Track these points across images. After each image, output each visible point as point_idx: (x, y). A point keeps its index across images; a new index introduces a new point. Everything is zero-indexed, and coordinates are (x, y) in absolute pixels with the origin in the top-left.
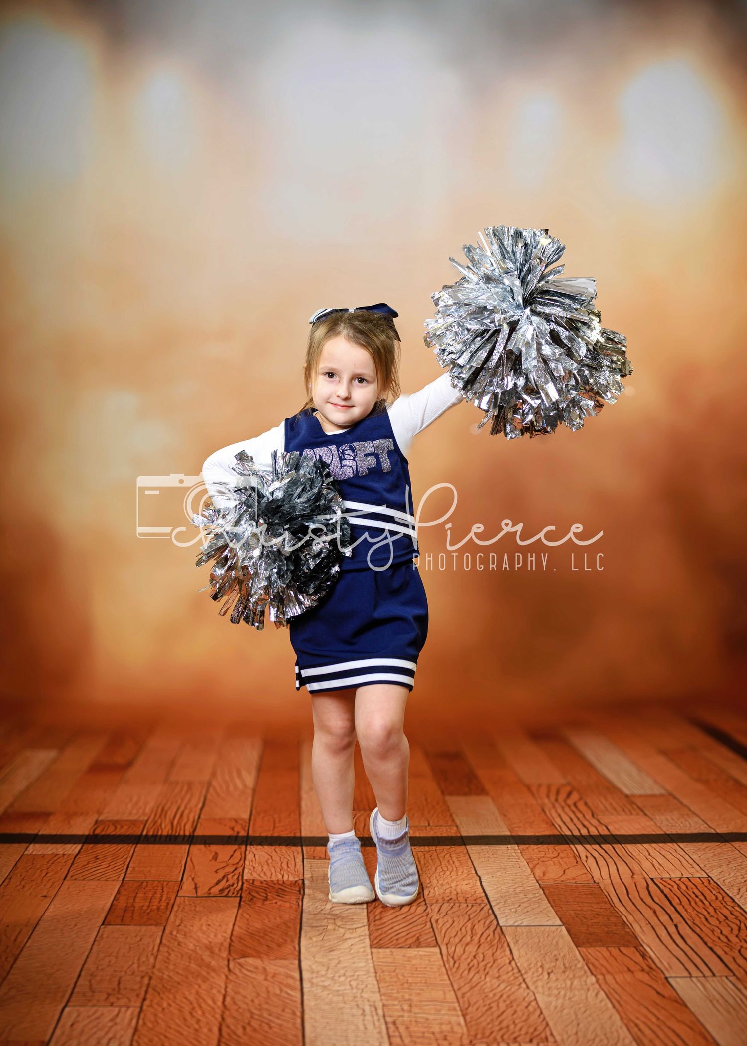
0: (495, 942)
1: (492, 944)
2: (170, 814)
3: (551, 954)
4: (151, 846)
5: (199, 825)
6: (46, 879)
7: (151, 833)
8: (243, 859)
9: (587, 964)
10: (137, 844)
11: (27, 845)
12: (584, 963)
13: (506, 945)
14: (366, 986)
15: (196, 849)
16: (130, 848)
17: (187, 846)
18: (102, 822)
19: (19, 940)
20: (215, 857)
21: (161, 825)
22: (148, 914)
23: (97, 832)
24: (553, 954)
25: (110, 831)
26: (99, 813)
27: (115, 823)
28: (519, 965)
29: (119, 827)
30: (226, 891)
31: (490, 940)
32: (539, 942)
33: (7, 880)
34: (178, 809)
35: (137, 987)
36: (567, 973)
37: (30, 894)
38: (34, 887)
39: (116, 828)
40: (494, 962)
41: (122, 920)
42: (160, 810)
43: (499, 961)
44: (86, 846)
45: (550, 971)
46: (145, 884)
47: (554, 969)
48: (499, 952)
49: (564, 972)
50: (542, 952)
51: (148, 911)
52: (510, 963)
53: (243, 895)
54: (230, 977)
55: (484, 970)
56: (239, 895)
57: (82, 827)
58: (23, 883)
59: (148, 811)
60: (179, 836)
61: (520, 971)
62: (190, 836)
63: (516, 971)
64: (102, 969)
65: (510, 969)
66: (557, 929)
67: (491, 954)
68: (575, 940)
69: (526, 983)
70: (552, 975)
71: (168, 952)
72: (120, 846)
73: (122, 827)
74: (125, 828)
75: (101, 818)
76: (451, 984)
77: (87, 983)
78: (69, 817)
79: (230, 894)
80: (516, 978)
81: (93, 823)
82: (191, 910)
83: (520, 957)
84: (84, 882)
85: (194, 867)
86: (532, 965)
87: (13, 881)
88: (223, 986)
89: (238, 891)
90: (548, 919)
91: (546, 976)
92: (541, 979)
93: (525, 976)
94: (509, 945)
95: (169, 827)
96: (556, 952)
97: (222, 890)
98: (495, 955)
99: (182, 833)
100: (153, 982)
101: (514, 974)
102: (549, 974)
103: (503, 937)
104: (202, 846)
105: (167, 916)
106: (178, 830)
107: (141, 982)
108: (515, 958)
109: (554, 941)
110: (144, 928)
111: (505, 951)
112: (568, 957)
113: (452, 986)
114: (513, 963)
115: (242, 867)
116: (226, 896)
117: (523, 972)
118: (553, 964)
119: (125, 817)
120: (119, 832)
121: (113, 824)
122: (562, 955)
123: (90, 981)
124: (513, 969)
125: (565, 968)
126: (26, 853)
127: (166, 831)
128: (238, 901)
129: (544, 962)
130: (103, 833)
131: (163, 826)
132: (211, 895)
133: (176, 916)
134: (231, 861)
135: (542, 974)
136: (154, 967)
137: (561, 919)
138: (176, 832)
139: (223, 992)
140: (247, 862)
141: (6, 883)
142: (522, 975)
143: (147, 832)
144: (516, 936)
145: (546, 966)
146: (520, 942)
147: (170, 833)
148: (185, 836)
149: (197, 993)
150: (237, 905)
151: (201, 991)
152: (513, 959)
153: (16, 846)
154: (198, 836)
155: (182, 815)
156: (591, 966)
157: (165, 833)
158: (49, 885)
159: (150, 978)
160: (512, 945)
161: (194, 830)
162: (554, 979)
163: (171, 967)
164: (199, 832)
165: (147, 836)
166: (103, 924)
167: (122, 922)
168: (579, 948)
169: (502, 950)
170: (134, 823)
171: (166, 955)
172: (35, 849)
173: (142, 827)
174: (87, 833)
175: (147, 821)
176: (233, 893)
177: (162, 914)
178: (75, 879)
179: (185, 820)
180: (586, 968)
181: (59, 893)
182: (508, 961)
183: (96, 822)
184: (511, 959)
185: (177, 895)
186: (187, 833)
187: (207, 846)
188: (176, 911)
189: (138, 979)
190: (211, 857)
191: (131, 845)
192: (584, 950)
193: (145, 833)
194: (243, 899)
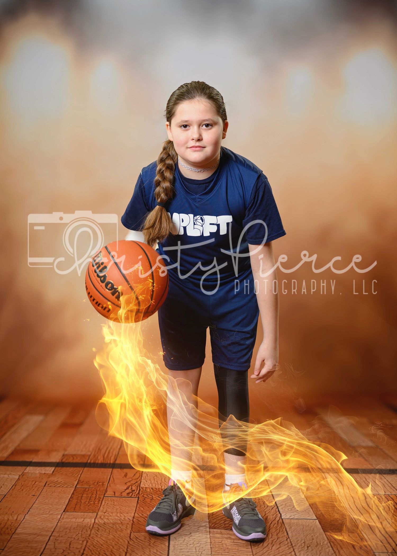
0: (279, 527)
1: (277, 529)
2: (103, 452)
3: (310, 535)
4: (92, 469)
5: (118, 458)
6: (35, 486)
7: (92, 462)
8: (141, 476)
9: (329, 542)
10: (85, 467)
11: (26, 467)
12: (328, 542)
13: (284, 529)
14: (204, 550)
15: (116, 471)
17: (111, 469)
18: (67, 455)
19: (18, 519)
20: (126, 476)
21: (98, 457)
22: (89, 506)
23: (64, 460)
24: (311, 535)
25: (71, 460)
26: (65, 450)
27: (73, 456)
28: (291, 540)
29: (75, 458)
30: (131, 494)
31: (276, 527)
32: (303, 528)
33: (14, 486)
34: (107, 448)
35: (79, 546)
36: (318, 547)
37: (26, 494)
38: (28, 490)
39: (73, 458)
40: (278, 539)
41: (74, 509)
42: (97, 449)
43: (281, 539)
44: (57, 468)
45: (308, 546)
46: (87, 489)
47: (311, 544)
48: (280, 533)
49: (316, 546)
50: (305, 534)
51: (88, 505)
52: (287, 540)
53: (140, 497)
54: (130, 542)
55: (272, 543)
56: (137, 497)
57: (56, 458)
58: (22, 488)
59: (91, 449)
60: (107, 464)
61: (292, 545)
62: (113, 464)
63: (290, 544)
64: (62, 536)
65: (286, 543)
66: (314, 521)
67: (276, 534)
68: (323, 528)
69: (294, 552)
70: (309, 548)
71: (98, 528)
72: (75, 468)
73: (77, 458)
74: (79, 458)
75: (66, 453)
76: (252, 551)
77: (53, 543)
78: (49, 452)
79: (133, 496)
80: (289, 548)
81: (62, 456)
82: (112, 505)
83: (292, 536)
84: (55, 488)
85: (114, 481)
86: (299, 541)
87: (17, 487)
88: (126, 547)
89: (137, 495)
90: (309, 515)
91: (306, 548)
92: (303, 550)
93: (294, 548)
94: (286, 530)
95: (102, 458)
96: (312, 535)
97: (128, 494)
98: (278, 535)
99: (109, 462)
100: (88, 544)
101: (288, 546)
102: (308, 547)
103: (283, 525)
104: (119, 470)
105: (99, 508)
106: (107, 460)
107: (82, 544)
108: (290, 537)
109: (312, 528)
110: (86, 514)
111: (284, 533)
112: (319, 537)
113: (252, 552)
114: (289, 540)
115: (140, 481)
116: (131, 497)
117: (293, 545)
118: (311, 542)
119: (79, 453)
120: (75, 461)
121: (72, 457)
122: (316, 536)
123: (54, 542)
124: (288, 543)
125: (317, 544)
126: (25, 471)
127: (100, 460)
128: (137, 500)
129: (306, 540)
130: (67, 461)
131: (99, 458)
132: (122, 496)
133: (103, 508)
134: (134, 478)
135: (304, 547)
136: (90, 535)
137: (316, 516)
138: (106, 461)
139: (126, 551)
140: (143, 478)
141: (13, 488)
142: (293, 547)
143: (91, 461)
144: (290, 524)
145: (307, 543)
146: (293, 528)
147: (102, 462)
148: (110, 464)
149: (112, 551)
150: (137, 502)
151: (114, 550)
152: (289, 537)
153: (19, 468)
154: (118, 464)
155: (109, 452)
156: (332, 544)
157: (100, 462)
158: (36, 489)
159: (87, 541)
160: (288, 530)
161: (116, 460)
162: (311, 550)
163: (99, 536)
164: (118, 462)
165: (90, 463)
166: (64, 512)
167: (75, 510)
168: (326, 533)
169: (282, 532)
170: (83, 456)
171: (97, 529)
172: (30, 469)
173: (87, 458)
174: (58, 461)
175: (90, 455)
176: (134, 496)
177: (96, 507)
178: (50, 486)
179: (111, 454)
180: (329, 544)
181: (42, 493)
182: (286, 539)
183: (63, 455)
184: (288, 537)
185: (104, 496)
186: (112, 462)
187: (122, 469)
188: (104, 505)
189: (81, 542)
190: (123, 475)
191: (81, 468)
192: (329, 534)
193: (89, 461)
194: (139, 499)
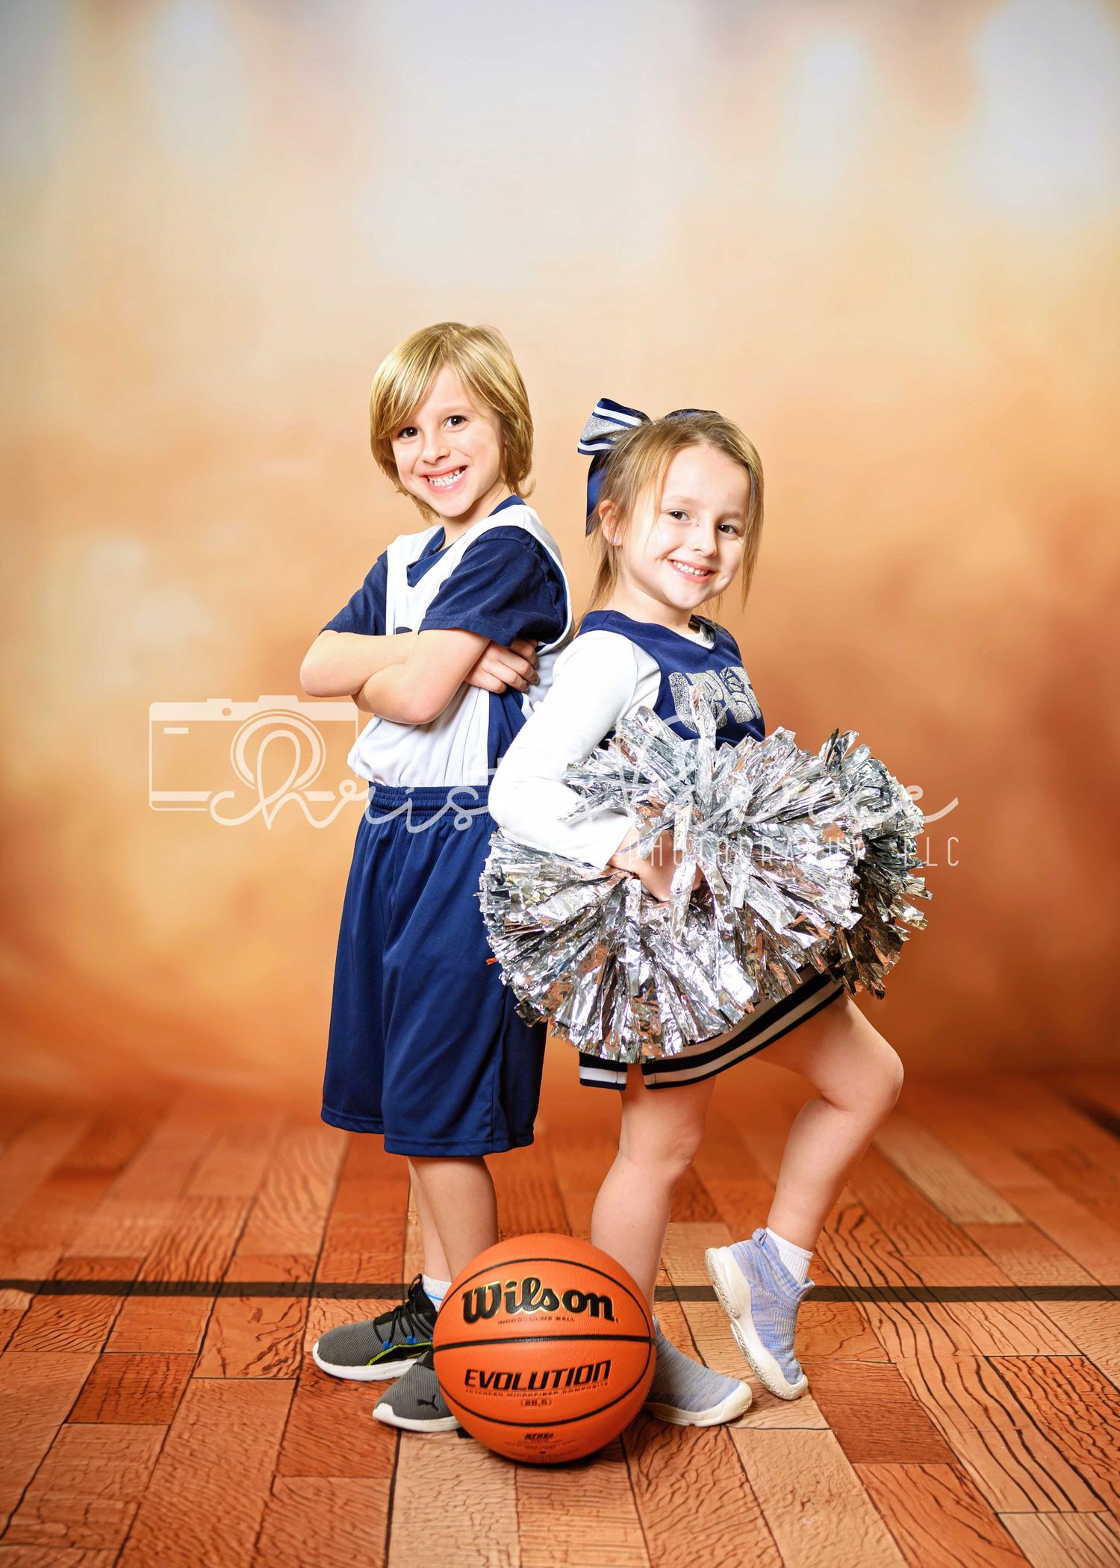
0: (718, 1451)
1: (713, 1456)
2: (186, 1247)
3: (810, 1472)
4: (151, 1299)
5: (233, 1266)
7: (151, 1278)
8: (304, 1320)
9: (866, 1490)
10: (128, 1295)
12: (863, 1489)
13: (735, 1458)
14: (497, 1521)
15: (227, 1306)
16: (117, 1302)
17: (212, 1299)
18: (71, 1260)
20: (258, 1317)
21: (168, 1266)
22: (143, 1405)
23: (62, 1275)
24: (812, 1473)
25: (84, 1274)
26: (66, 1245)
27: (92, 1262)
28: (755, 1488)
29: (97, 1268)
30: (275, 1370)
31: (710, 1450)
32: (790, 1453)
34: (199, 1239)
35: (116, 1518)
36: (833, 1504)
39: (92, 1269)
40: (714, 1484)
41: (98, 1416)
42: (168, 1242)
43: (723, 1484)
44: (40, 1297)
45: (805, 1500)
46: (138, 1358)
47: (812, 1495)
48: (723, 1468)
49: (828, 1502)
50: (794, 1469)
51: (142, 1402)
52: (741, 1486)
53: (302, 1376)
54: (272, 1505)
55: (698, 1496)
56: (295, 1376)
57: (36, 1268)
59: (148, 1242)
60: (198, 1283)
61: (756, 1499)
62: (216, 1283)
63: (750, 1498)
64: (61, 1491)
65: (741, 1495)
66: (819, 1435)
67: (710, 1471)
68: (848, 1451)
69: (764, 1517)
70: (808, 1506)
71: (172, 1465)
72: (98, 1298)
73: (103, 1268)
74: (109, 1269)
75: (69, 1253)
76: (639, 1519)
77: (34, 1511)
78: (15, 1252)
79: (281, 1375)
80: (750, 1510)
81: (55, 1262)
82: (214, 1400)
83: (758, 1476)
84: (38, 1354)
85: (221, 1332)
86: (777, 1489)
88: (259, 1519)
89: (294, 1371)
90: (807, 1416)
91: (798, 1508)
92: (789, 1513)
93: (764, 1507)
94: (739, 1460)
95: (183, 1267)
96: (817, 1471)
97: (267, 1369)
98: (716, 1473)
99: (203, 1279)
100: (142, 1511)
101: (745, 1503)
102: (803, 1504)
103: (730, 1446)
104: (236, 1300)
105: (175, 1408)
106: (197, 1273)
107: (123, 1512)
108: (750, 1478)
109: (815, 1453)
110: (134, 1429)
111: (732, 1468)
112: (836, 1477)
113: (641, 1522)
114: (746, 1486)
115: (302, 1332)
116: (274, 1378)
117: (761, 1500)
118: (812, 1489)
119: (110, 1253)
120: (97, 1276)
121: (88, 1264)
122: (826, 1474)
123: (39, 1508)
124: (745, 1496)
125: (831, 1495)
127: (176, 1273)
128: (293, 1385)
129: (797, 1486)
130: (70, 1278)
131: (172, 1267)
132: (248, 1376)
133: (189, 1410)
134: (284, 1323)
135: (792, 1503)
136: (147, 1488)
137: (827, 1419)
138: (194, 1275)
139: (257, 1527)
140: (310, 1325)
142: (759, 1505)
143: (145, 1277)
144: (751, 1443)
145: (800, 1492)
146: (758, 1452)
147: (183, 1278)
148: (207, 1283)
149: (214, 1528)
150: (291, 1392)
151: (221, 1527)
152: (747, 1480)
154: (230, 1284)
155: (204, 1251)
156: (874, 1494)
157: (175, 1278)
159: (140, 1506)
160: (744, 1459)
161: (225, 1273)
162: (811, 1512)
163: (176, 1489)
164: (232, 1277)
165: (143, 1282)
166: (65, 1422)
167: (99, 1419)
168: (855, 1465)
169: (728, 1466)
170: (124, 1262)
171: (170, 1470)
173: (136, 1268)
174: (43, 1277)
175: (145, 1259)
176: (286, 1374)
177: (165, 1407)
178: (23, 1351)
179: (210, 1256)
180: (865, 1495)
182: (738, 1483)
183: (60, 1261)
184: (743, 1480)
185: (192, 1376)
186: (212, 1279)
187: (244, 1298)
188: (190, 1401)
189: (119, 1506)
190: (250, 1316)
191: (116, 1297)
192: (863, 1467)
193: (140, 1278)
194: (301, 1383)
